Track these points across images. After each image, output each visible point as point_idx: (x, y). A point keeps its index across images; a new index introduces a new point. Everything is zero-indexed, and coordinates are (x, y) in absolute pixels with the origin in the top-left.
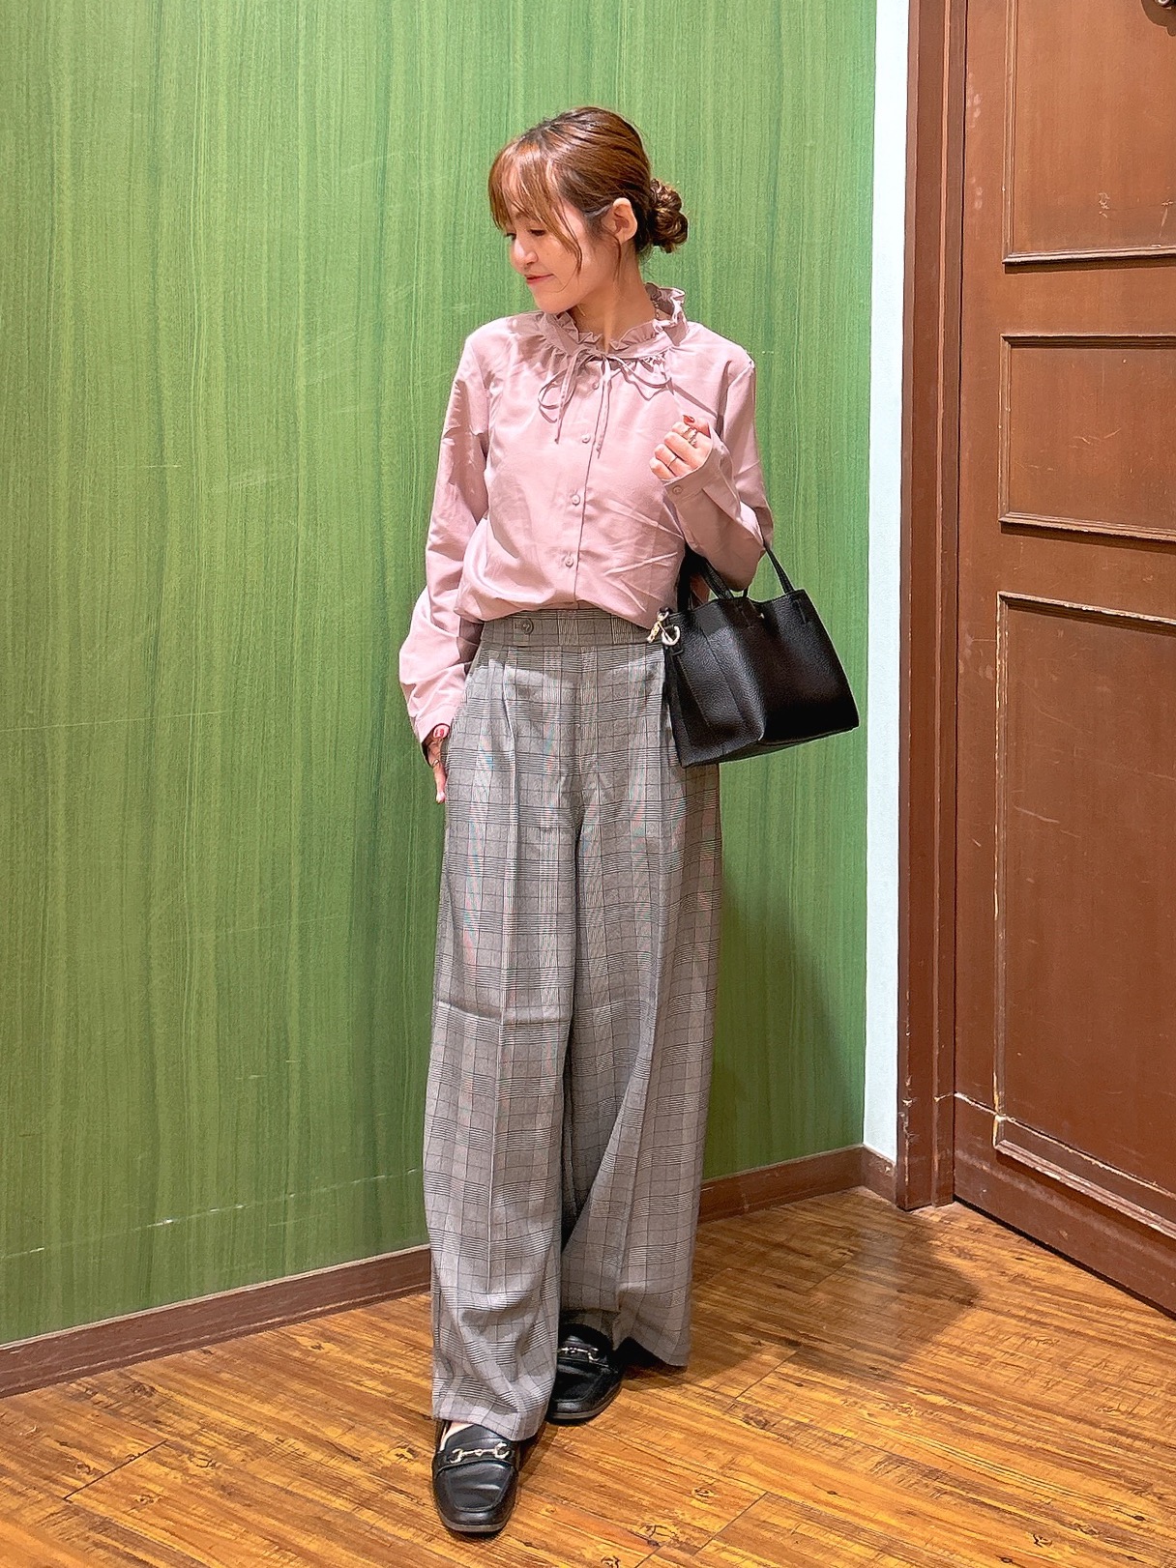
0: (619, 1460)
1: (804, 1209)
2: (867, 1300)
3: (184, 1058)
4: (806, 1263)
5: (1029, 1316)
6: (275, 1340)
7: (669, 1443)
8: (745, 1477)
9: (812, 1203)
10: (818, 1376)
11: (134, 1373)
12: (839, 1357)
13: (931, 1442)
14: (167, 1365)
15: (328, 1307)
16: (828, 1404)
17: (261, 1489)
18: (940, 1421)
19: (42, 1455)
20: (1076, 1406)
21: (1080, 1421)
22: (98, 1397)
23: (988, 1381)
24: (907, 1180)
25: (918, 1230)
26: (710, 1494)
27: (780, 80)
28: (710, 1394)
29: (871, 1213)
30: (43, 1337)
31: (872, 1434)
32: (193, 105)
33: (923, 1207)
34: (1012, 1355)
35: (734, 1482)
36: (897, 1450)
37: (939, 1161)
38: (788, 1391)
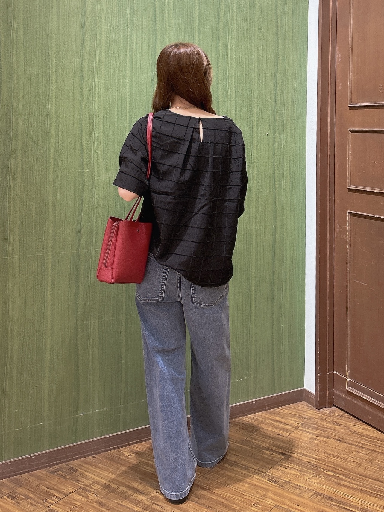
0: (228, 494)
1: (285, 409)
2: (306, 439)
3: (88, 361)
4: (287, 427)
5: (359, 445)
6: (116, 453)
7: (244, 488)
8: (269, 500)
9: (288, 407)
10: (291, 465)
11: (71, 464)
12: (298, 459)
13: (328, 487)
14: (82, 462)
15: (133, 442)
16: (295, 475)
17: (112, 504)
18: (331, 480)
19: (41, 492)
20: (375, 475)
21: (377, 480)
22: (59, 472)
23: (346, 467)
24: (318, 399)
25: (322, 416)
26: (258, 506)
27: (278, 49)
28: (257, 471)
29: (307, 410)
30: (41, 452)
31: (310, 485)
32: (94, 56)
33: (323, 408)
34: (354, 458)
35: (265, 501)
36: (318, 490)
37: (329, 393)
38: (282, 470)
